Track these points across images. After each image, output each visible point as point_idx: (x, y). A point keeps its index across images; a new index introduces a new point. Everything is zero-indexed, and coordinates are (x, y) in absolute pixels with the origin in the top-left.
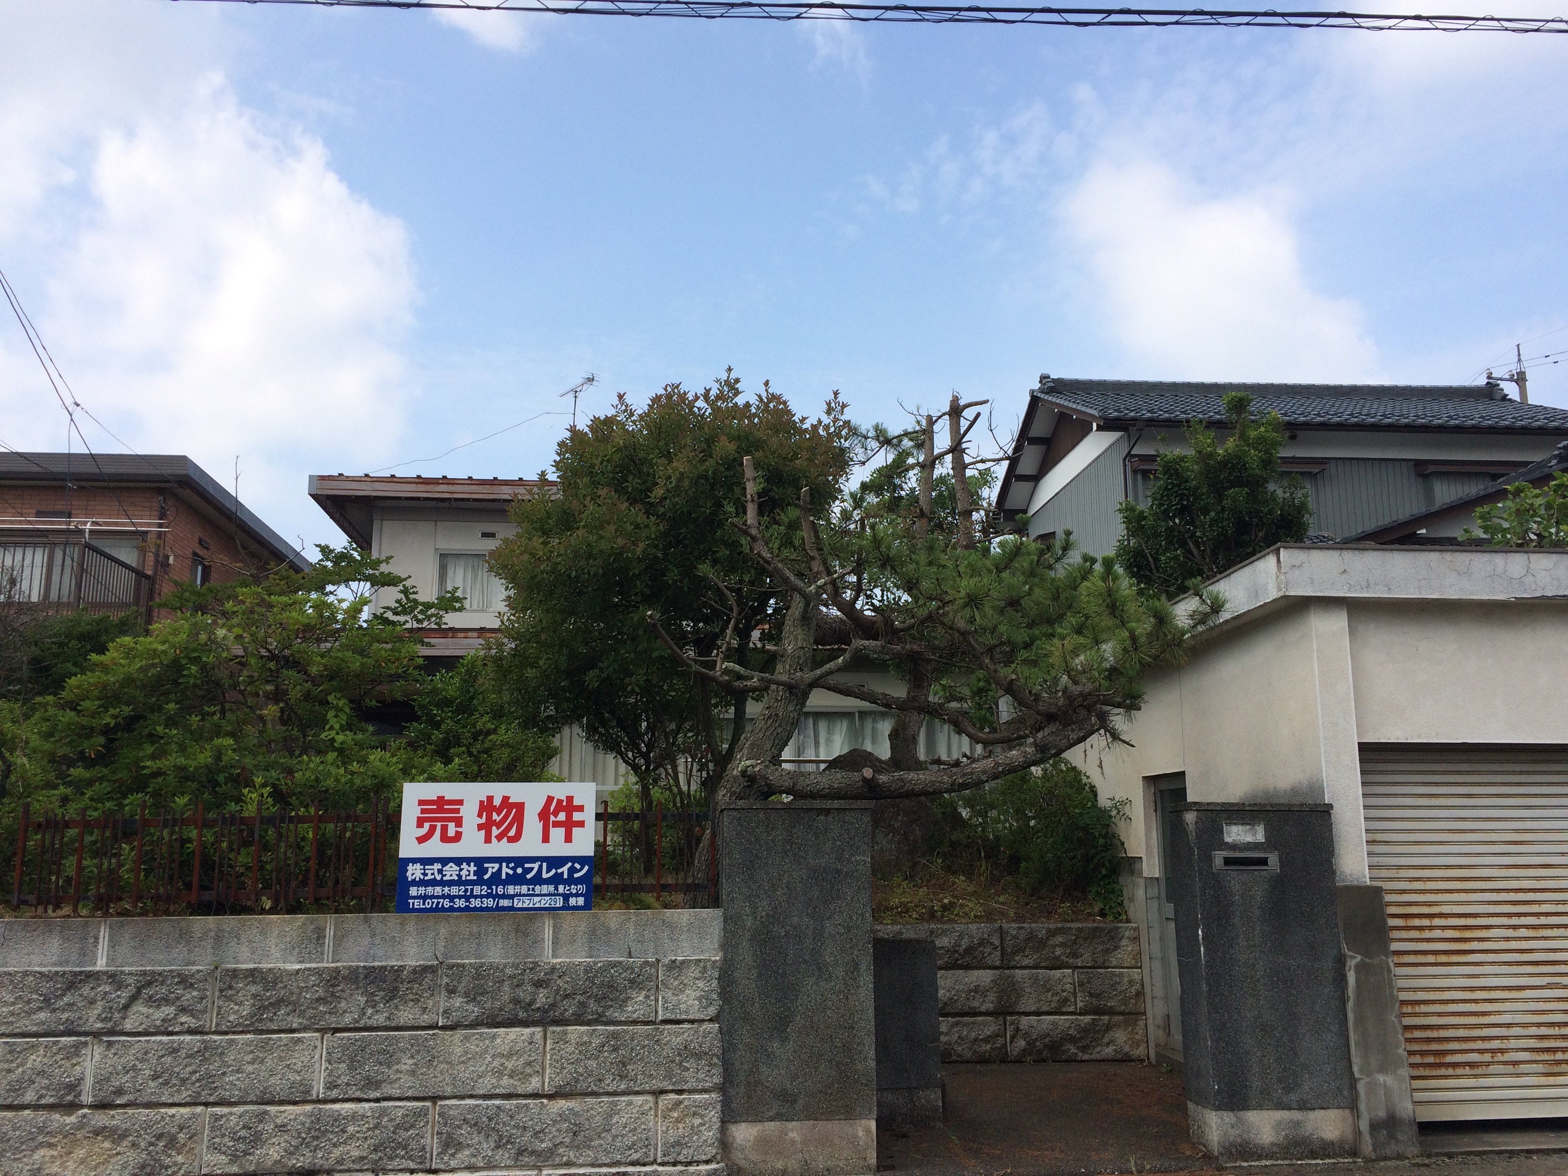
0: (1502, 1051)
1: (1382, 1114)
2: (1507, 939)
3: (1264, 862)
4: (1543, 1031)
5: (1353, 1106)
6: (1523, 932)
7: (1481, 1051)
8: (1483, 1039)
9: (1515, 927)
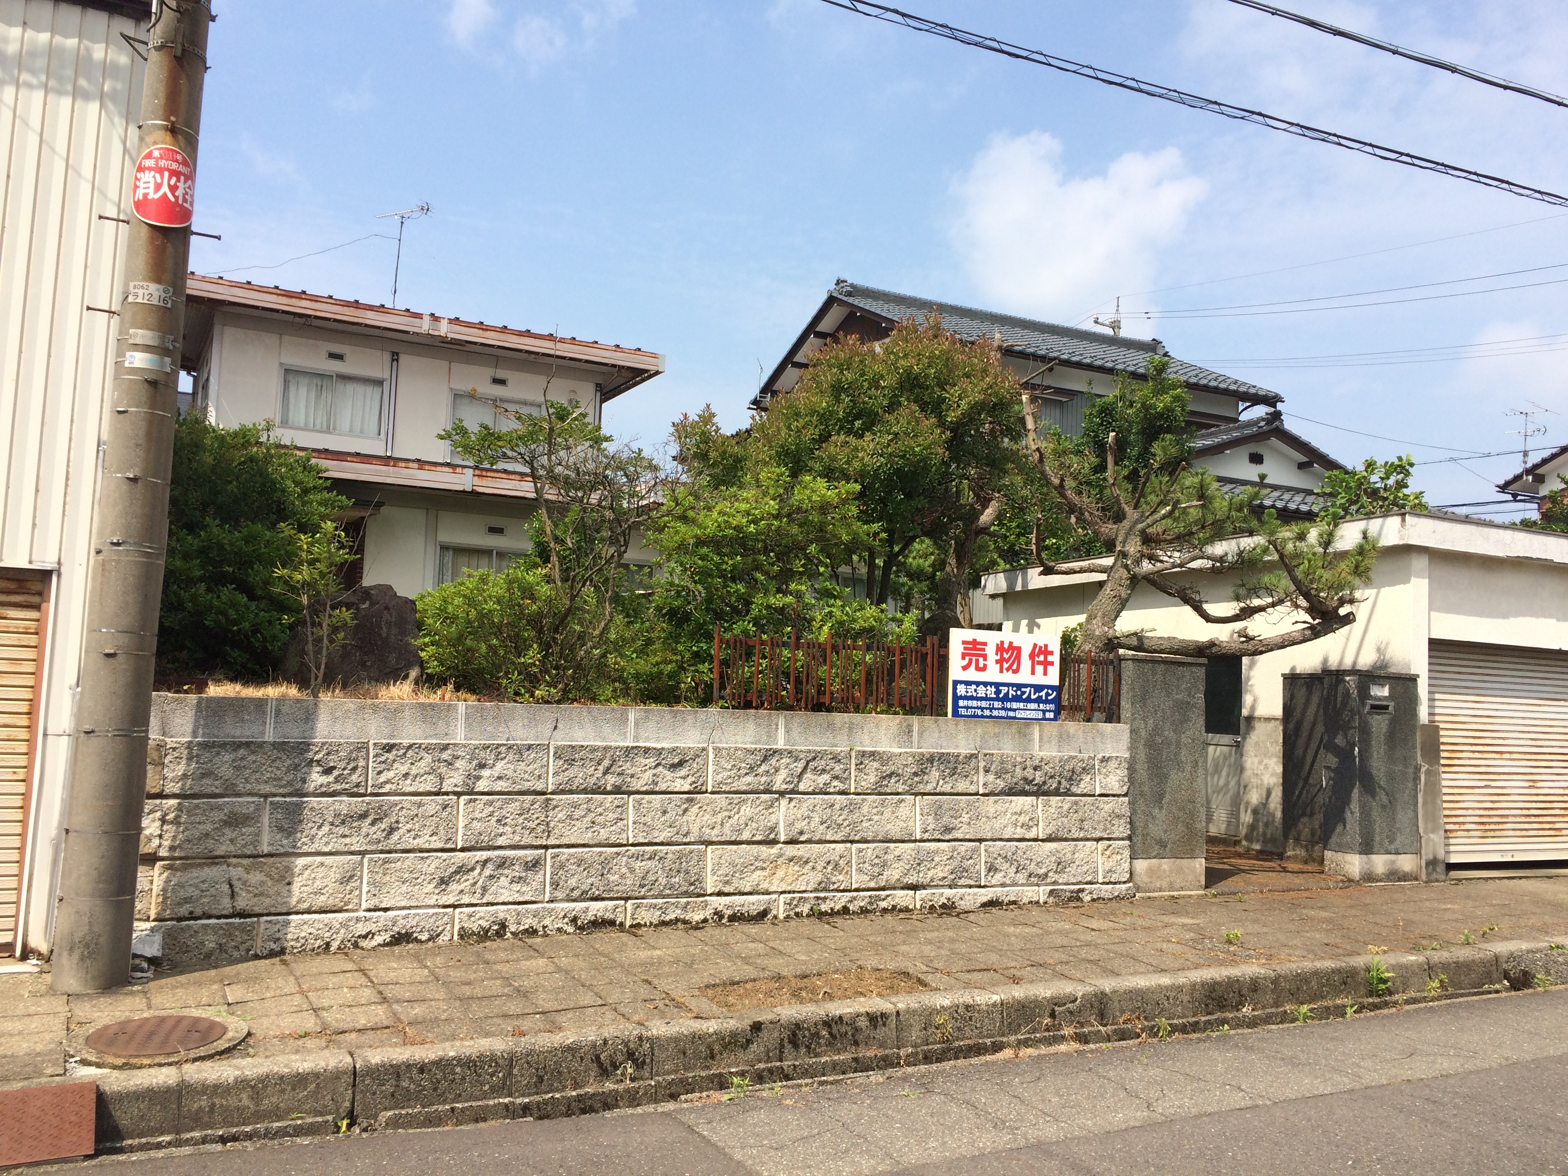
0: (1464, 823)
1: (1431, 857)
2: (1470, 758)
3: (1387, 707)
4: (1482, 812)
5: (1418, 852)
6: (1477, 755)
8: (1456, 816)
9: (1473, 752)
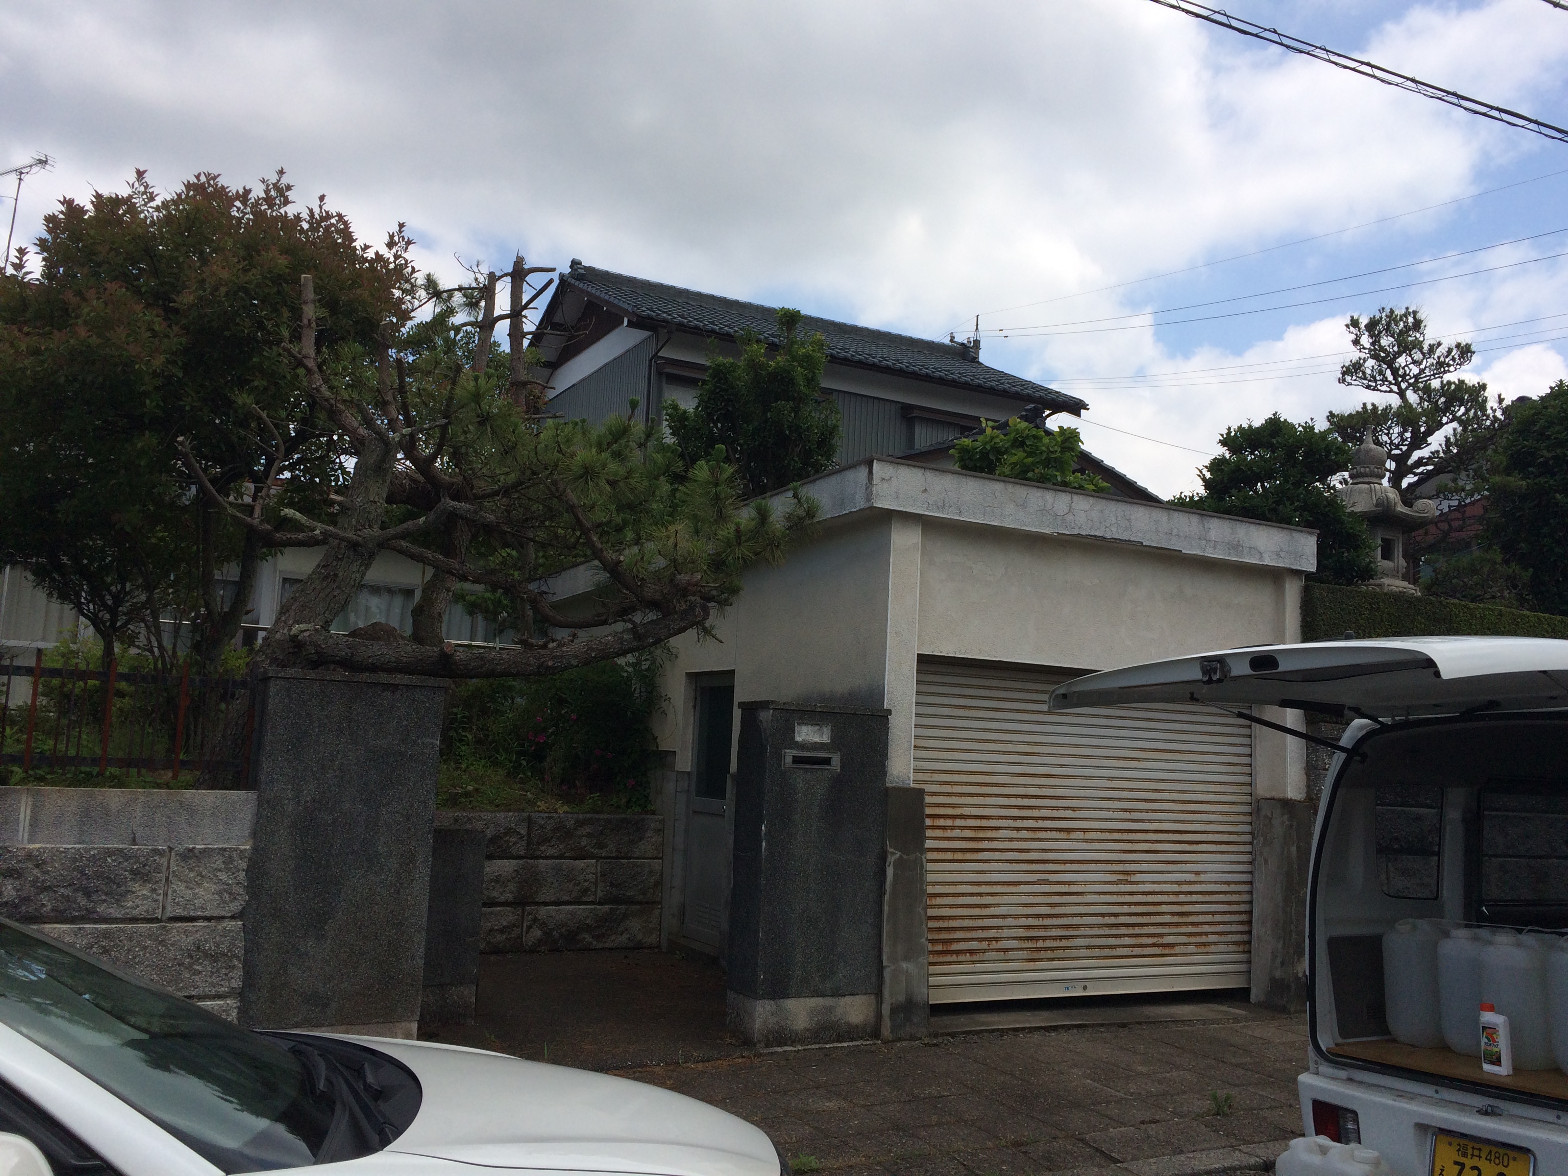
0: (997, 939)
1: (902, 998)
2: (1011, 840)
3: (827, 761)
4: (1031, 922)
5: (879, 994)
7: (980, 940)
8: (983, 928)
9: (1018, 829)
